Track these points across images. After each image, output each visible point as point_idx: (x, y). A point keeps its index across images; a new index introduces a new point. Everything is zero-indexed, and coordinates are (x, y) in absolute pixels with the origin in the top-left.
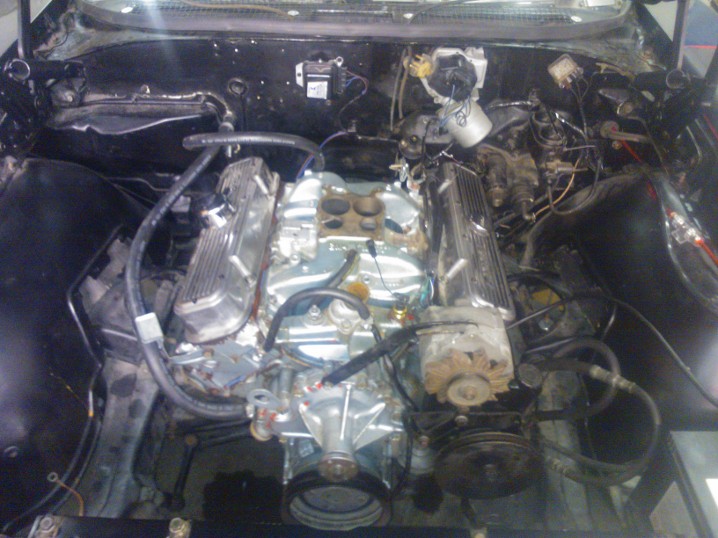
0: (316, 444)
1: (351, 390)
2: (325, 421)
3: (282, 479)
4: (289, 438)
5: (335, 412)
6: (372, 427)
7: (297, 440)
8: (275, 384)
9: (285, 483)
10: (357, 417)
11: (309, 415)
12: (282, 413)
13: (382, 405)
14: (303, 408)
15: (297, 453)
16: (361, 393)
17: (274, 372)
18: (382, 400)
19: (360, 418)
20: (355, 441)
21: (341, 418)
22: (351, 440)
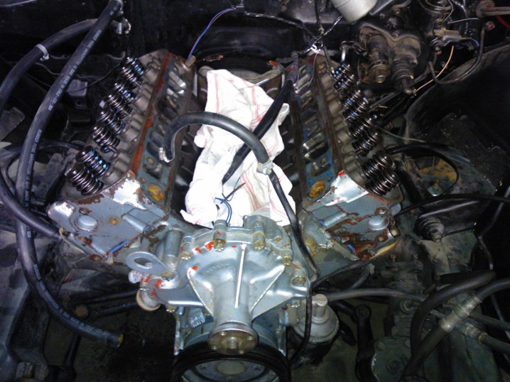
0: (208, 312)
1: (246, 251)
2: (216, 287)
3: (173, 350)
4: (178, 307)
5: (228, 276)
6: (270, 293)
7: (187, 308)
8: (161, 248)
9: (176, 353)
10: (252, 281)
11: (199, 280)
12: (167, 279)
13: (281, 268)
14: (191, 273)
15: (188, 323)
16: (257, 254)
17: (160, 235)
18: (281, 262)
19: (256, 282)
20: (251, 310)
21: (235, 282)
22: (247, 308)
